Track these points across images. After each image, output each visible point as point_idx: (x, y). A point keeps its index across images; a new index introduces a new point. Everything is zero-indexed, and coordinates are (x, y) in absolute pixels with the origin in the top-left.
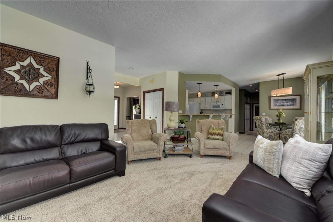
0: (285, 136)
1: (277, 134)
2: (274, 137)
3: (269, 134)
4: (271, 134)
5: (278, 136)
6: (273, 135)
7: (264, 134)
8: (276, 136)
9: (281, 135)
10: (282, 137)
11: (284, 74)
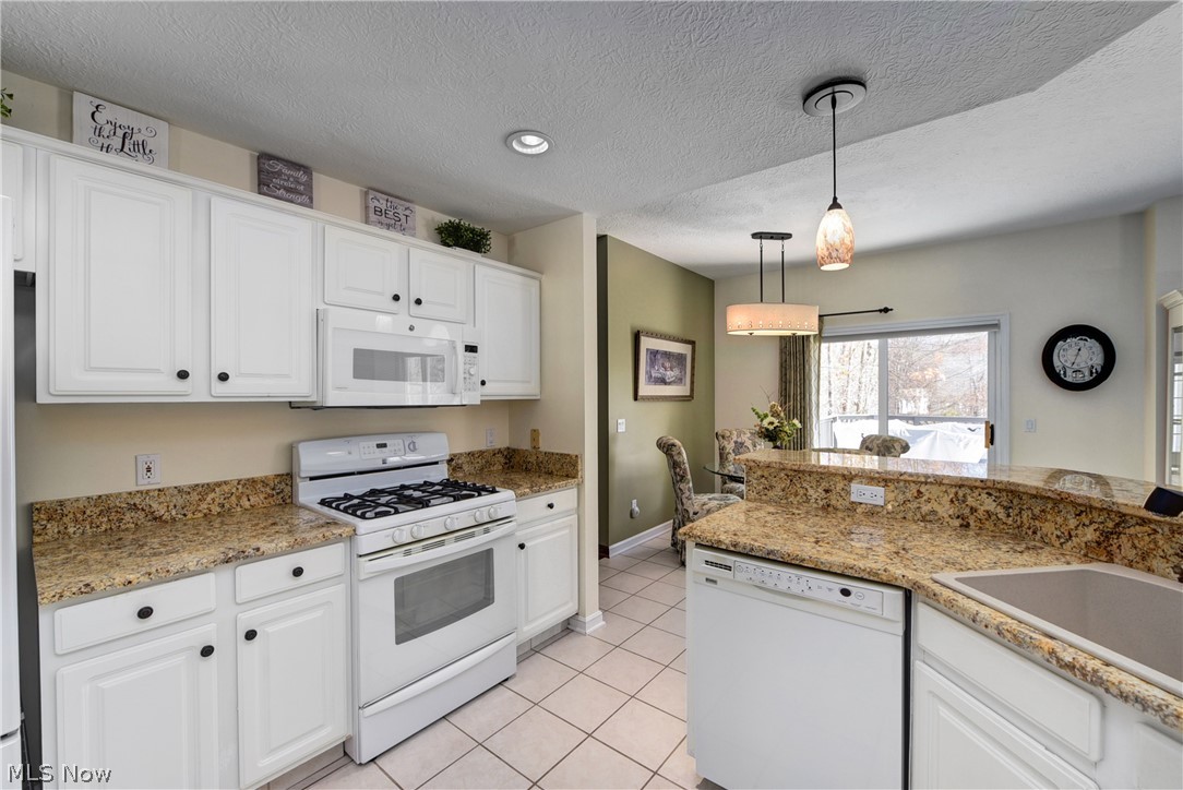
11: (785, 236)
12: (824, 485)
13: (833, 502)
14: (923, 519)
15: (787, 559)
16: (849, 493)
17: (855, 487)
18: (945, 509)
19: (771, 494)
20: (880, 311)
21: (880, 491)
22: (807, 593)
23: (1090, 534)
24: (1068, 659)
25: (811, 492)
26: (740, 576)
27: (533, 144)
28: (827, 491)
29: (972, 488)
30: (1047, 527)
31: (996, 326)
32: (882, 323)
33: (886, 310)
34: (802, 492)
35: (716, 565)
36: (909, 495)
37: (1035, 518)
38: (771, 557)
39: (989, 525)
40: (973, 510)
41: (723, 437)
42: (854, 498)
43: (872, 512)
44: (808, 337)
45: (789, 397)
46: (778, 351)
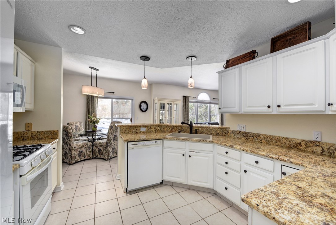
0: (99, 149)
1: (89, 147)
2: (85, 153)
3: (79, 150)
4: (81, 150)
5: (90, 150)
6: (84, 151)
7: (71, 152)
8: (88, 151)
9: (94, 148)
10: (95, 150)
11: (97, 70)
12: (136, 129)
13: (138, 132)
14: (151, 132)
15: (147, 140)
16: (140, 129)
17: (141, 128)
18: (153, 130)
19: (125, 132)
20: (112, 93)
21: (145, 128)
22: (151, 144)
23: (170, 130)
24: (183, 139)
25: (134, 130)
26: (139, 145)
27: (78, 31)
28: (136, 130)
29: (157, 126)
30: (165, 130)
31: (133, 99)
32: (112, 95)
33: (114, 93)
34: (132, 131)
35: (134, 144)
36: (149, 128)
37: (164, 129)
38: (144, 140)
39: (158, 131)
40: (157, 129)
41: (71, 124)
42: (141, 130)
43: (144, 132)
44: (95, 96)
45: (90, 112)
46: (86, 99)
